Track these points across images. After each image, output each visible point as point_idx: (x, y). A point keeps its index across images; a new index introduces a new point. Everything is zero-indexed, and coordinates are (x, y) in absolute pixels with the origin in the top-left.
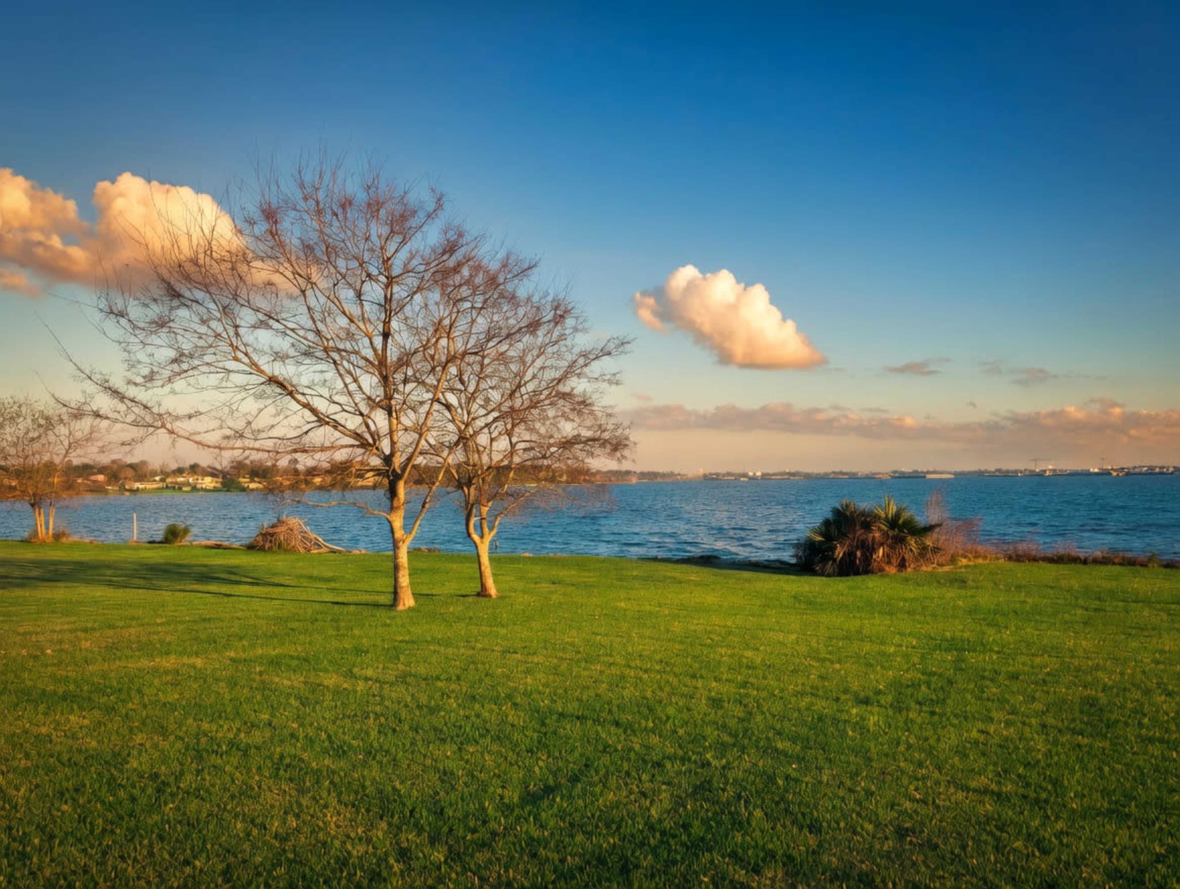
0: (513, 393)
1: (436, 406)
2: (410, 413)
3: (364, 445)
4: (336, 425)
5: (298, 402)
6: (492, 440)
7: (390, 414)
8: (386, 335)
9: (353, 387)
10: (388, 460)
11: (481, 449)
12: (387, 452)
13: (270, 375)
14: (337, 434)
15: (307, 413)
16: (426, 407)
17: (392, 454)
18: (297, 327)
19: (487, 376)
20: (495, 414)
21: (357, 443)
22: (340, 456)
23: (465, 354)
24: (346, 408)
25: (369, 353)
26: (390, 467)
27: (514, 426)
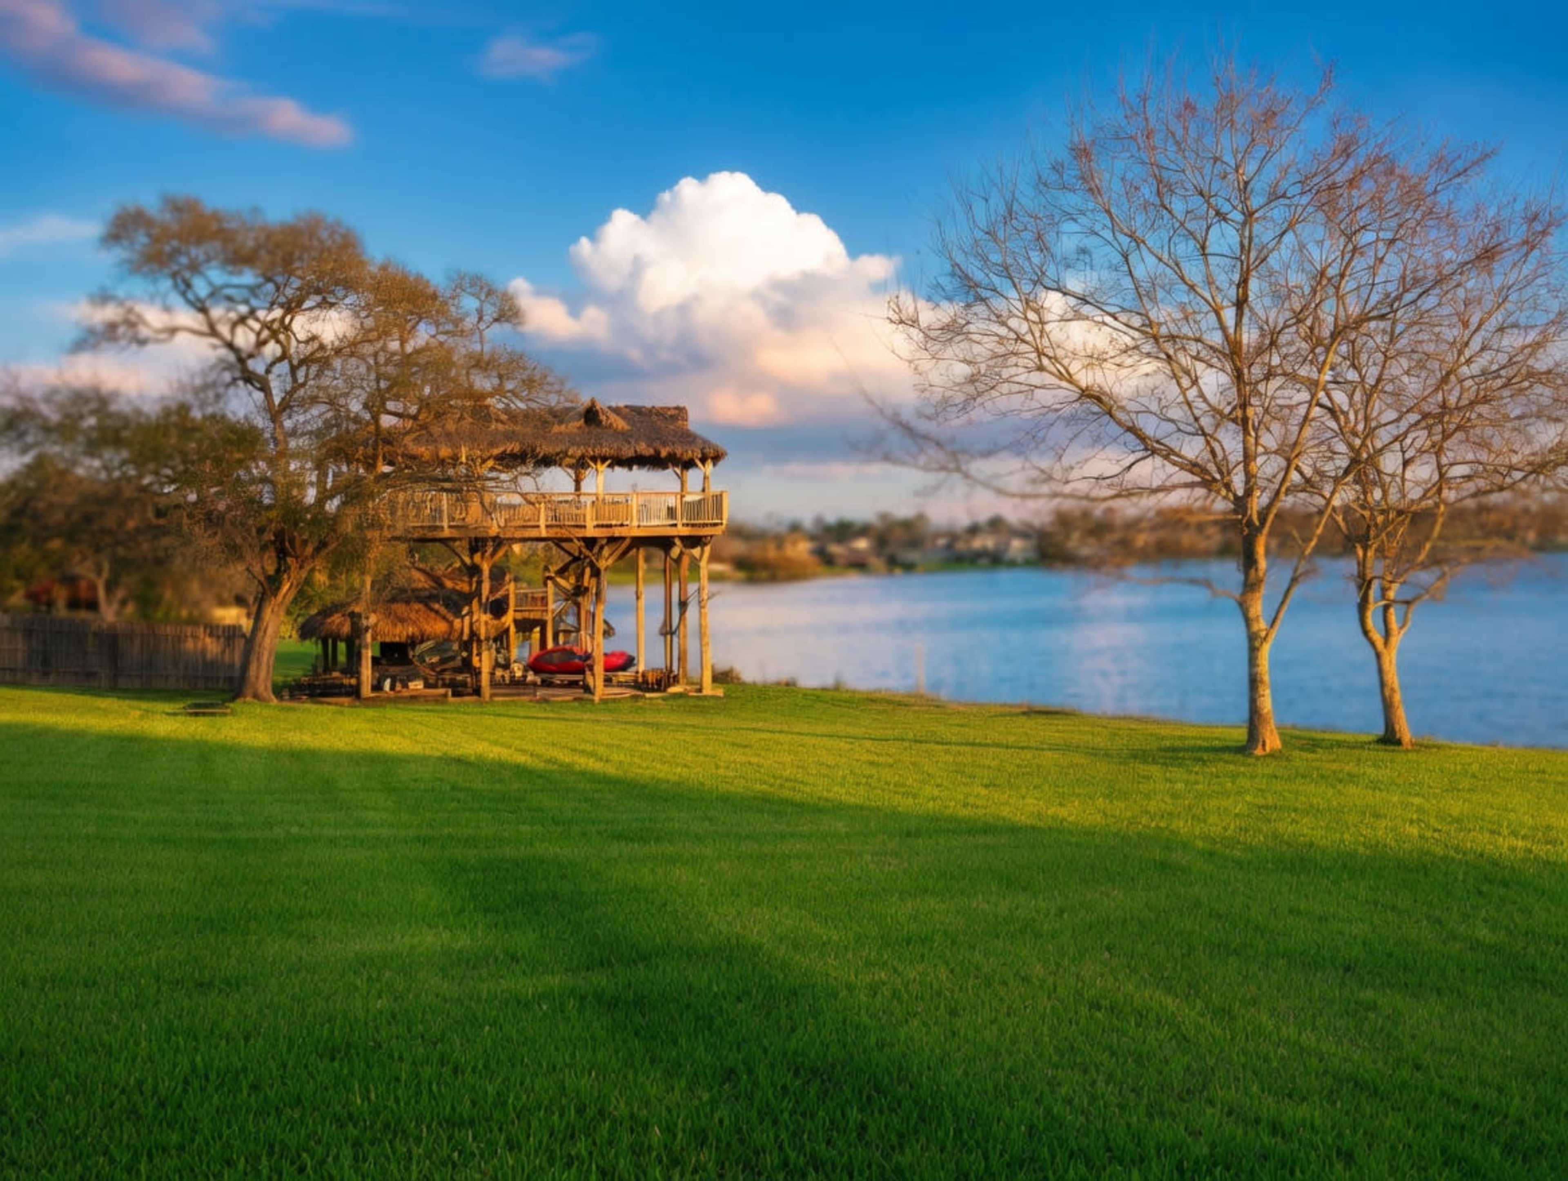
0: (1445, 380)
1: (1316, 411)
2: (1276, 427)
3: (1208, 483)
4: (1168, 454)
5: (1119, 423)
7: (1246, 432)
8: (1241, 304)
9: (1192, 393)
10: (1241, 503)
11: (1388, 479)
13: (1083, 384)
14: (1171, 469)
15: (1130, 437)
17: (1247, 495)
18: (1117, 309)
19: (1400, 353)
20: (1413, 417)
21: (1197, 479)
23: (1364, 318)
24: (1182, 427)
26: (1244, 515)
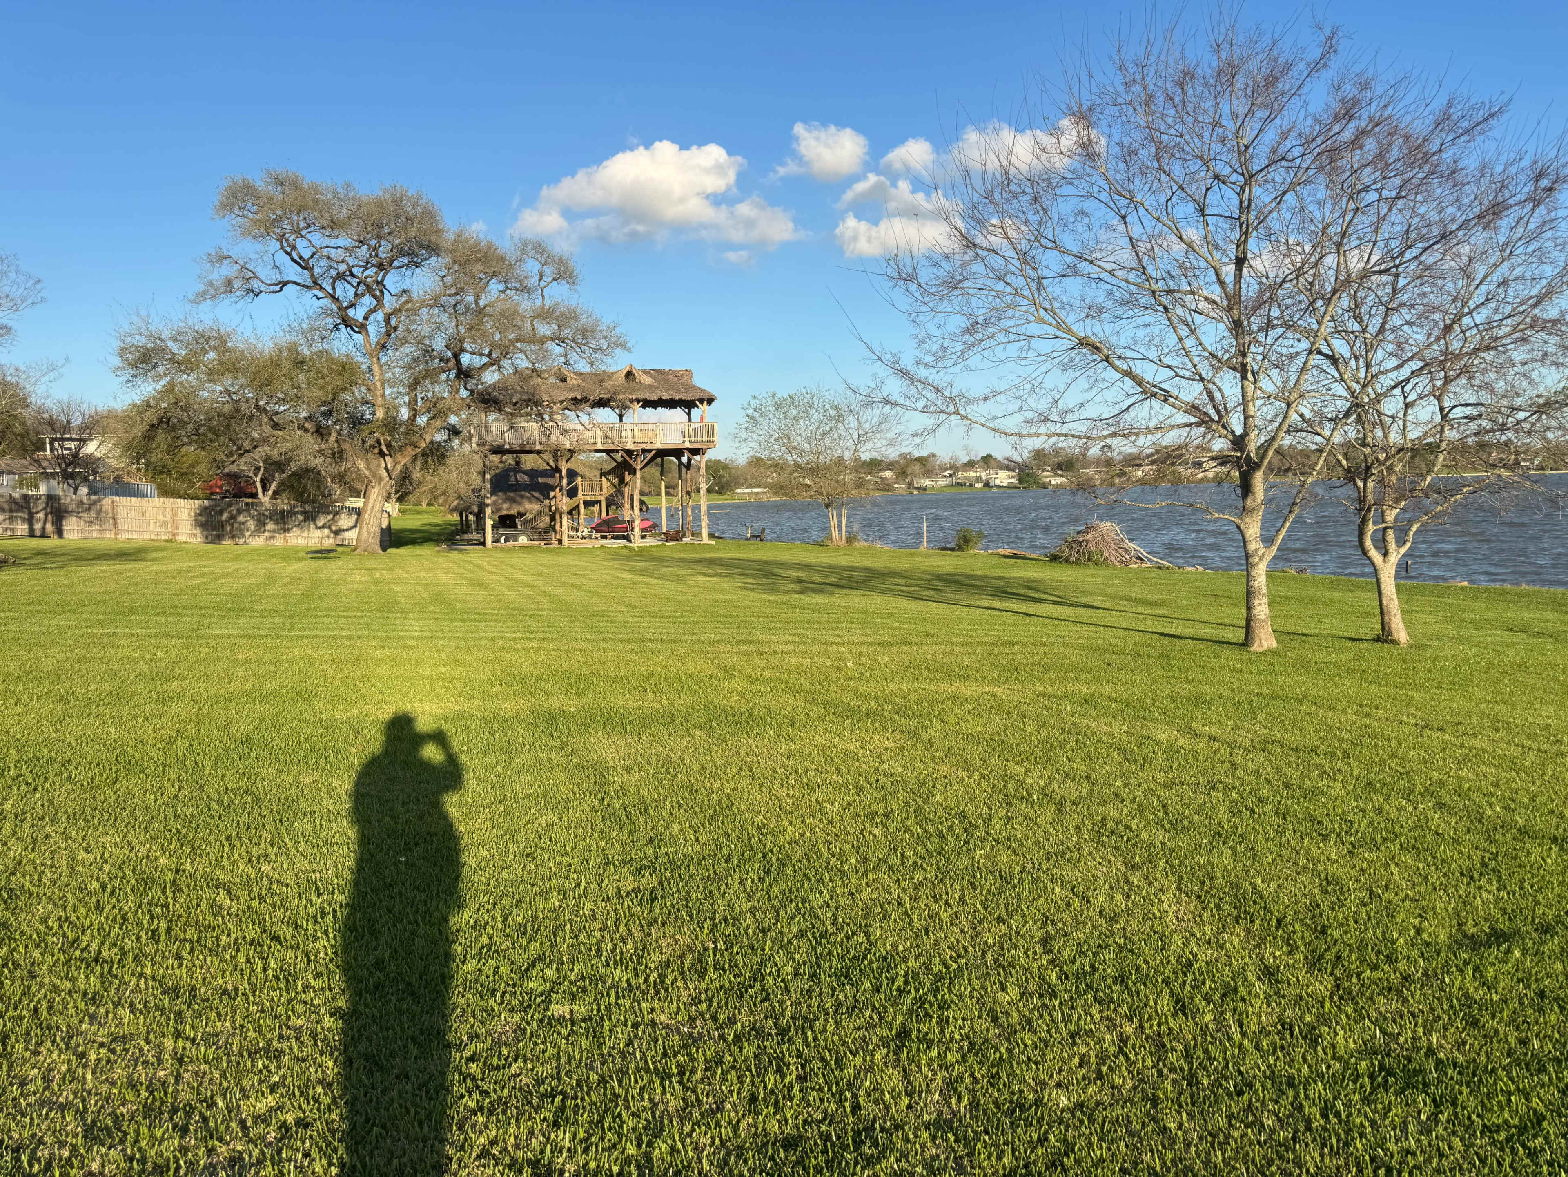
1: (1316, 359)
3: (1205, 423)
4: (1166, 397)
5: (1116, 368)
6: (1407, 406)
8: (1240, 262)
10: (1239, 442)
12: (1239, 431)
13: (1081, 335)
14: (1168, 410)
15: (1128, 382)
16: (1299, 362)
17: (1246, 434)
21: (1193, 420)
22: (1170, 439)
24: (1181, 373)
25: (1215, 293)
26: (1242, 453)
27: (1447, 381)
